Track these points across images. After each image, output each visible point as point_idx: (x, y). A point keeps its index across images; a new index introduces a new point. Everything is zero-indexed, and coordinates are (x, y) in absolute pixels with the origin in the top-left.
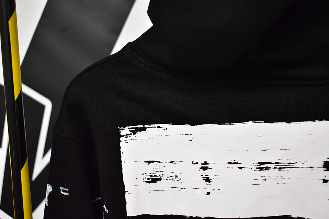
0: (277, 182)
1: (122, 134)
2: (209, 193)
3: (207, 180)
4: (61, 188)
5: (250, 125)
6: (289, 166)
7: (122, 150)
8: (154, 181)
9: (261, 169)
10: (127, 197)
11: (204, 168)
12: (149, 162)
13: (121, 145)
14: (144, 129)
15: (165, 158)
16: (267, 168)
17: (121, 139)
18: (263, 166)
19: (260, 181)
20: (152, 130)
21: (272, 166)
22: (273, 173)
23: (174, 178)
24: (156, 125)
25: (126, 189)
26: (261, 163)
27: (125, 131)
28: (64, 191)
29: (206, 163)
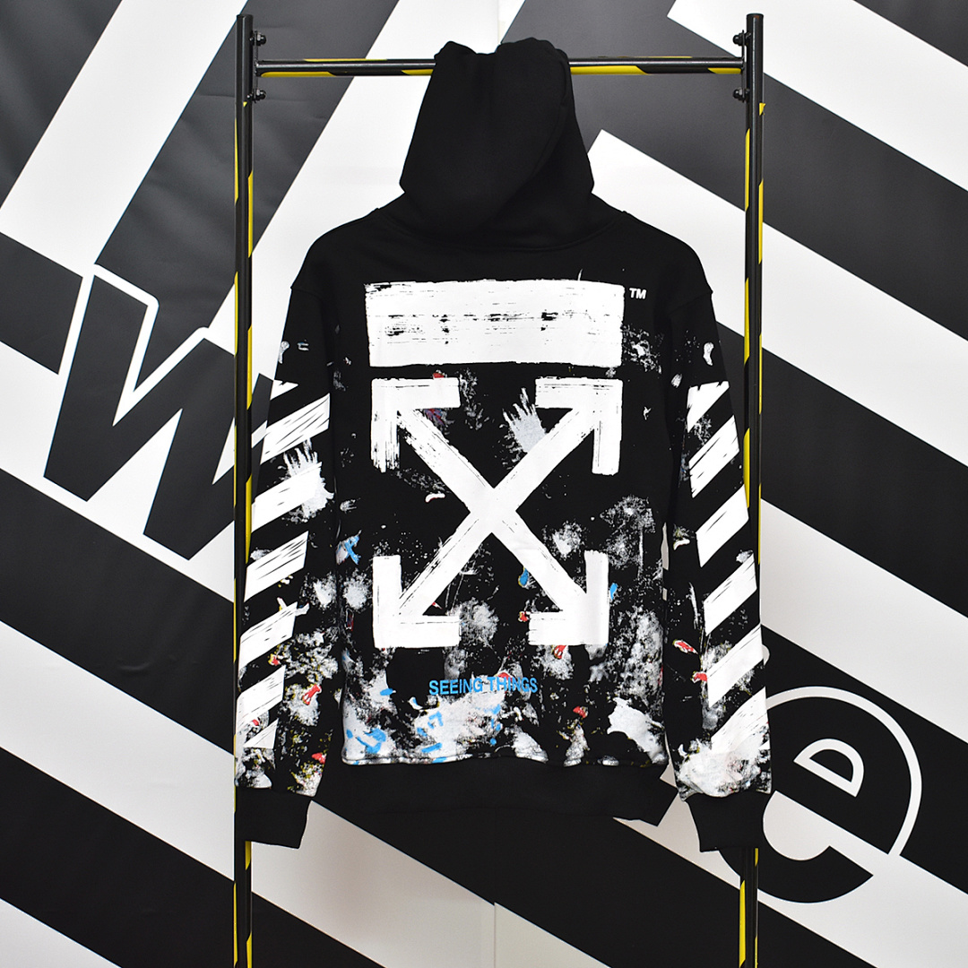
0: (504, 331)
1: (368, 290)
2: (447, 343)
3: (446, 331)
4: (299, 344)
5: (484, 282)
6: (515, 317)
7: (367, 305)
8: (397, 333)
9: (492, 320)
10: (371, 348)
11: (444, 321)
12: (393, 316)
13: (367, 300)
14: (390, 286)
15: (407, 313)
16: (497, 320)
17: (367, 295)
18: (494, 318)
19: (492, 330)
20: (397, 287)
21: (501, 317)
22: (502, 323)
23: (416, 330)
24: (401, 283)
25: (370, 340)
26: (492, 315)
27: (370, 288)
28: (302, 347)
29: (445, 316)
